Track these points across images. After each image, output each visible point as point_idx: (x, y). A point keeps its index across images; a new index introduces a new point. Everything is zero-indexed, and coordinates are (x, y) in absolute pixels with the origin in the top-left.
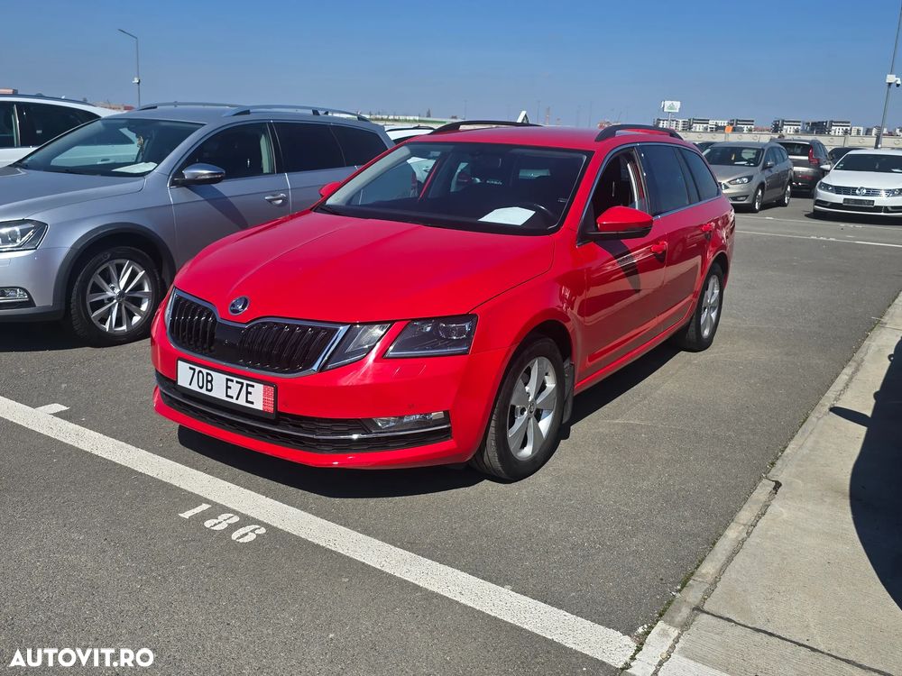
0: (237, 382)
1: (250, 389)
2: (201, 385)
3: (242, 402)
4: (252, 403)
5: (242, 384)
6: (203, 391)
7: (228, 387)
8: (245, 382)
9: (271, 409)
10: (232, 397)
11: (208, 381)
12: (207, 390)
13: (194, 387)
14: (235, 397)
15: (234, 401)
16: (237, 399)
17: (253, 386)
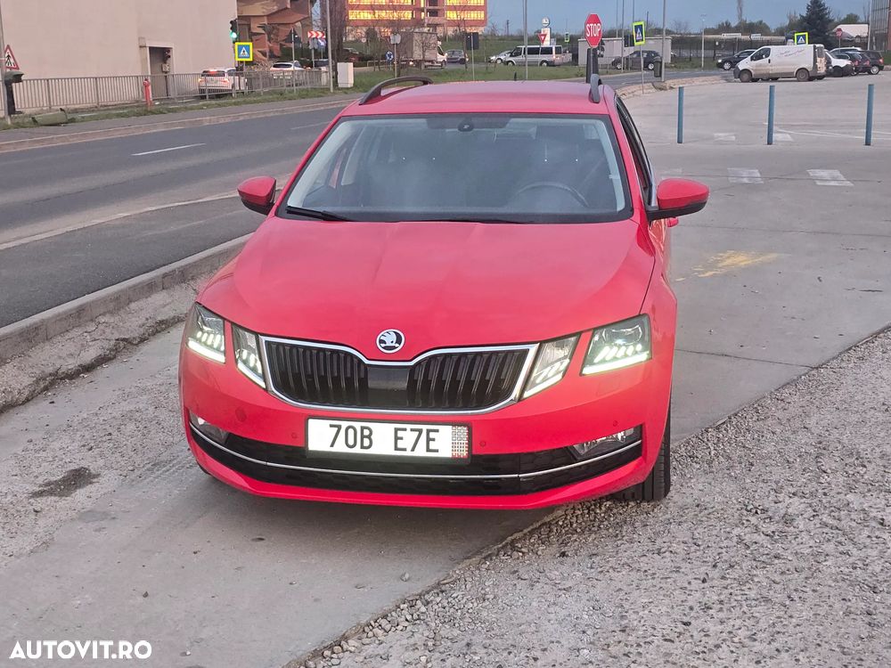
0: (412, 430)
1: (432, 435)
2: (351, 442)
3: (421, 452)
4: (437, 451)
5: (420, 431)
6: (357, 450)
7: (397, 438)
8: (425, 428)
9: (464, 453)
10: (405, 450)
11: (363, 437)
12: (362, 447)
13: (340, 447)
14: (409, 448)
15: (408, 453)
16: (413, 450)
17: (437, 431)
